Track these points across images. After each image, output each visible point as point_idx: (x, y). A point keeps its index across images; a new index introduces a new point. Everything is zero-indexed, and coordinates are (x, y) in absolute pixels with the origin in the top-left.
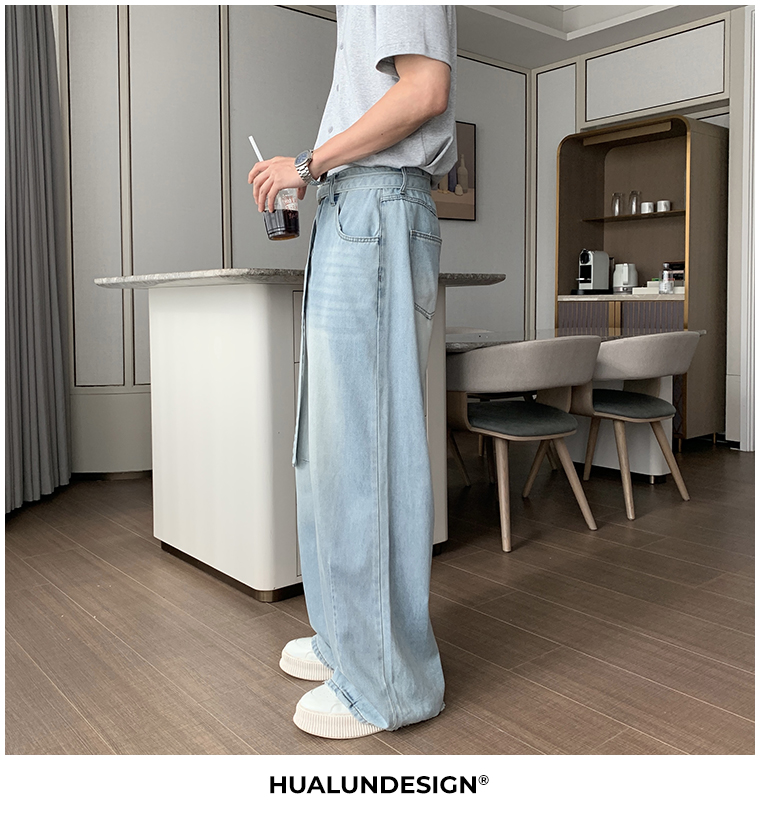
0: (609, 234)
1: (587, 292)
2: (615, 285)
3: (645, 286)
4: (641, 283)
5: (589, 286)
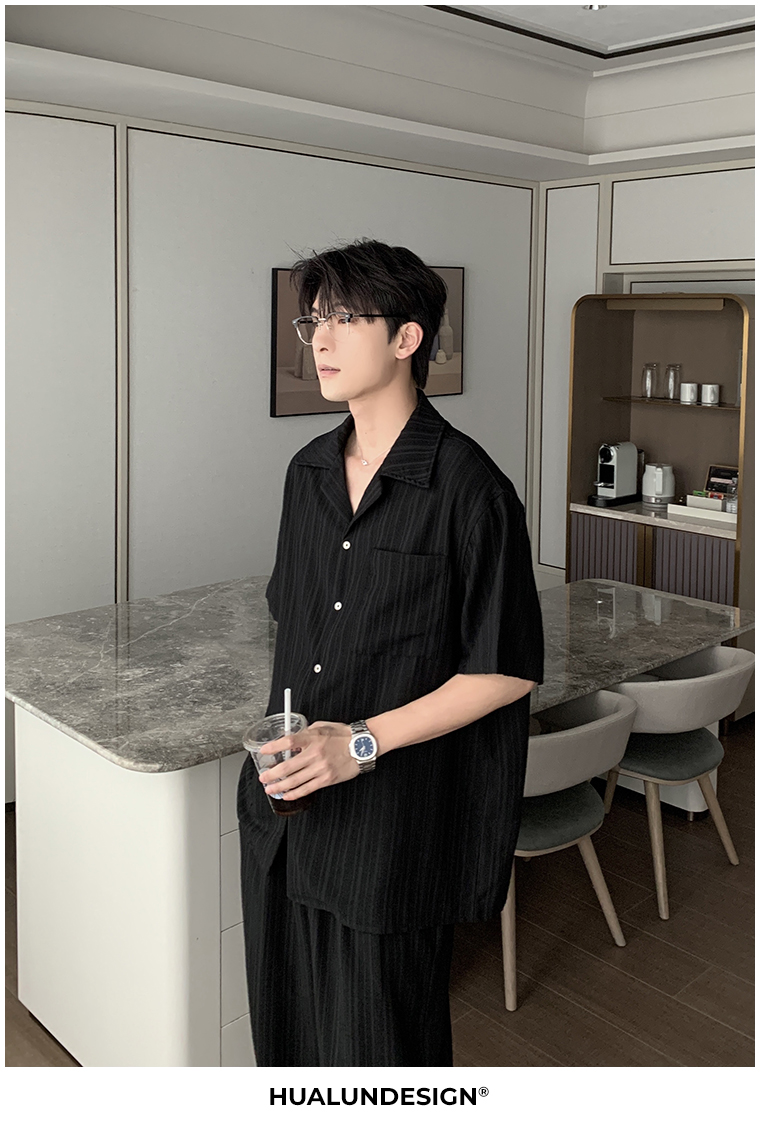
0: (637, 415)
1: (610, 504)
3: (685, 504)
4: (679, 498)
5: (612, 494)
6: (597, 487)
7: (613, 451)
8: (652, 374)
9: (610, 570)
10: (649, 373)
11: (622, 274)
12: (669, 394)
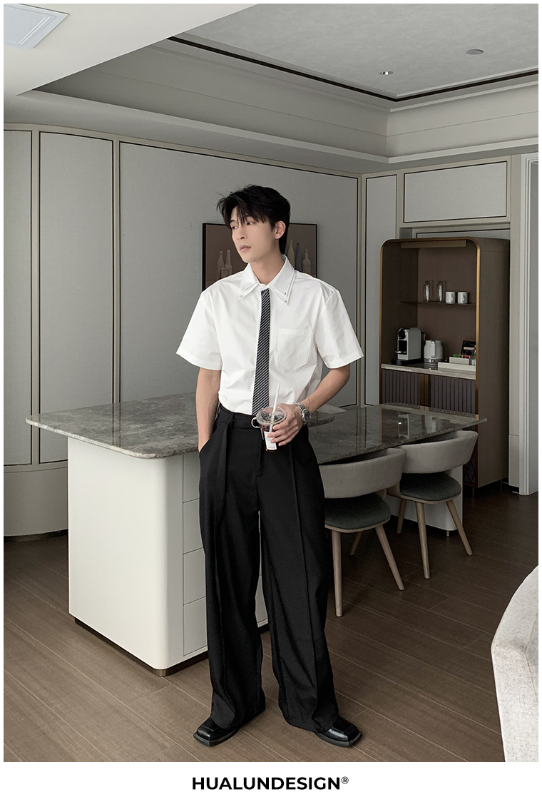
0: (421, 312)
1: (404, 363)
2: (425, 357)
3: (448, 362)
4: (445, 359)
5: (405, 358)
6: (397, 354)
7: (407, 334)
8: (429, 287)
9: (405, 396)
10: (427, 287)
11: (411, 228)
12: (439, 299)
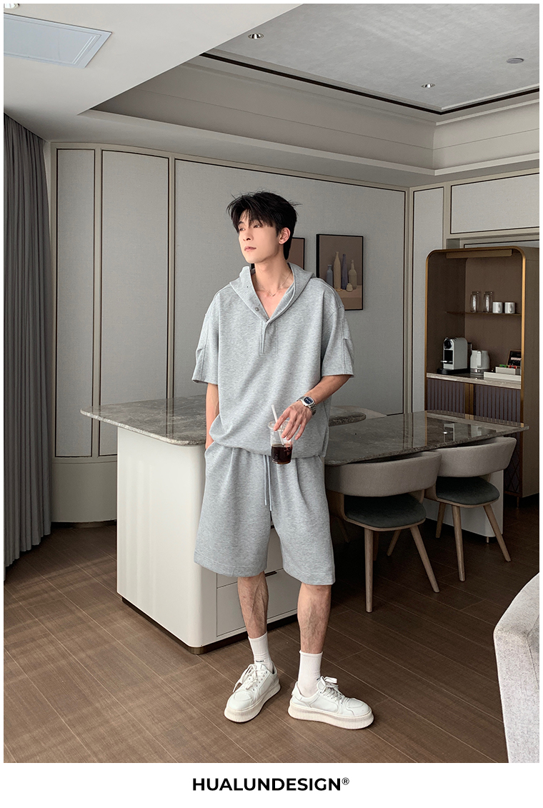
0: (469, 323)
1: (450, 373)
2: (471, 367)
3: (494, 372)
4: (491, 369)
5: (451, 367)
6: (442, 363)
7: (452, 344)
8: (476, 298)
9: (450, 405)
10: (474, 298)
11: (459, 239)
12: (486, 309)
